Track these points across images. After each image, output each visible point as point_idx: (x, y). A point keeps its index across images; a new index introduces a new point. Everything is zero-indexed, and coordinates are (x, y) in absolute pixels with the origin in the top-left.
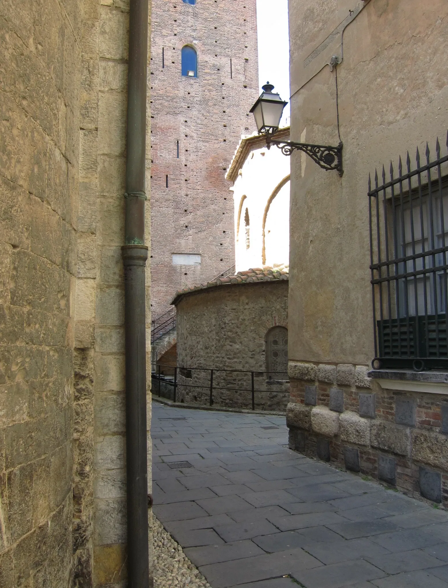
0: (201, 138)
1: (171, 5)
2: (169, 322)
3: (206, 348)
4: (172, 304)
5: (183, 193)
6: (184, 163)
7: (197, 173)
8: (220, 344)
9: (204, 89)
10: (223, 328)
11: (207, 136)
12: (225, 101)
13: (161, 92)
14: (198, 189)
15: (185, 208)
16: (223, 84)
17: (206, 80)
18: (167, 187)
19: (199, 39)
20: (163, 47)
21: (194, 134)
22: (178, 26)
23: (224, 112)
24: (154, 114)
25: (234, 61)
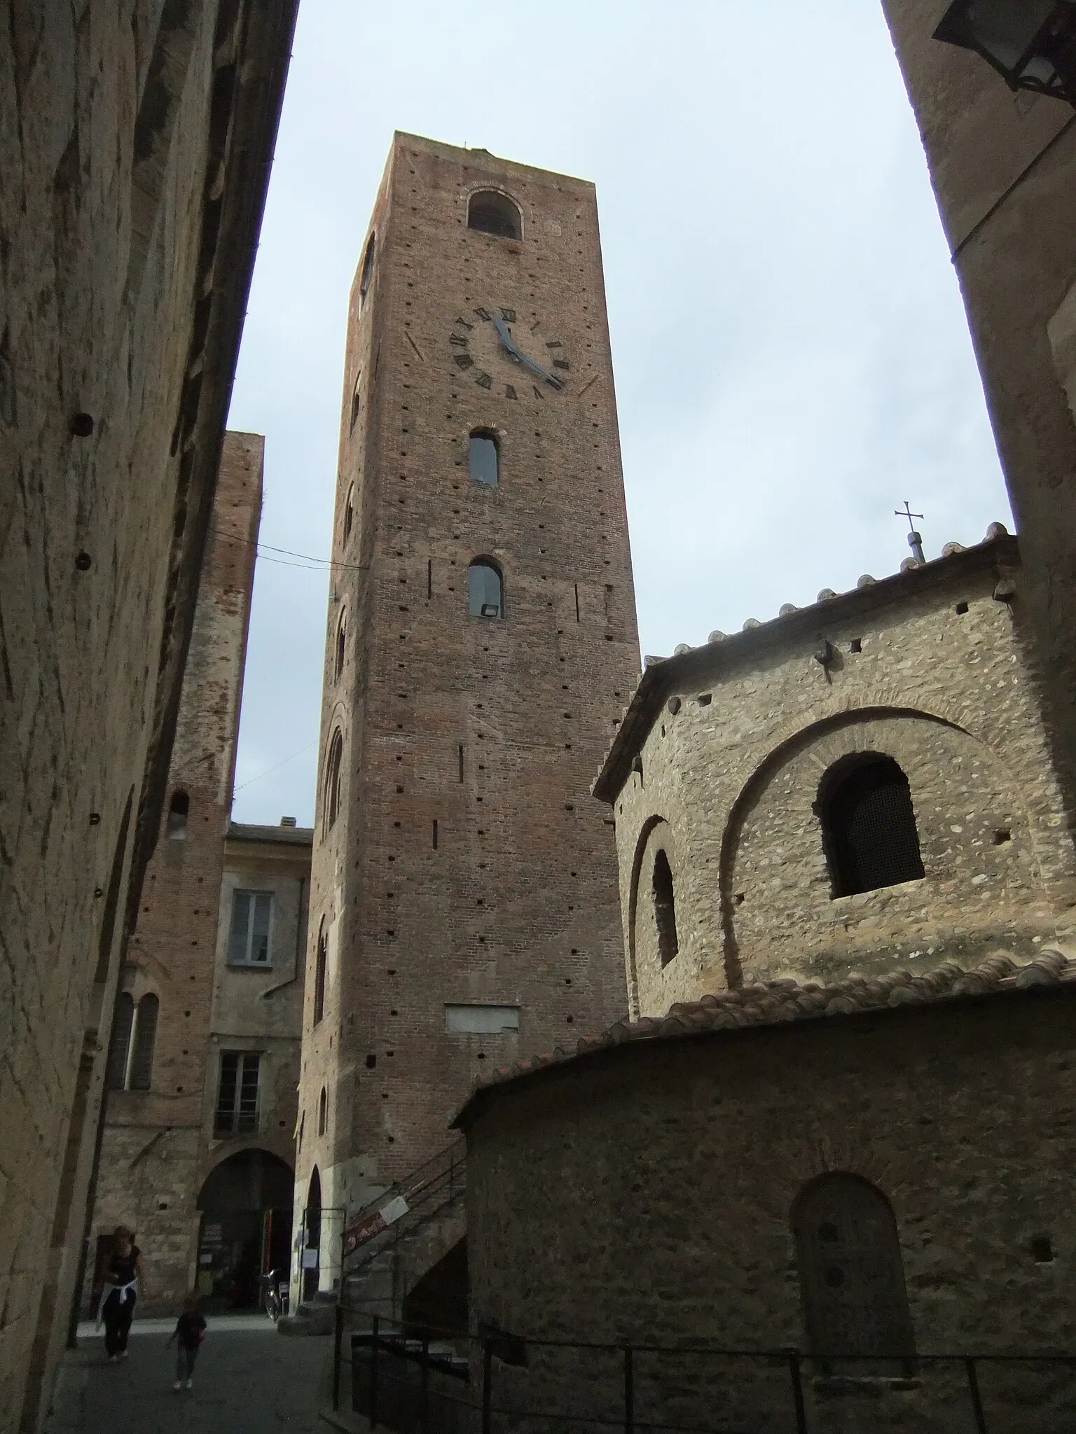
0: (513, 741)
1: (448, 484)
2: (437, 1185)
3: (579, 1259)
4: (453, 1127)
5: (474, 861)
6: (475, 793)
7: (506, 816)
8: (629, 1245)
9: (519, 641)
10: (636, 1188)
11: (527, 737)
12: (565, 665)
13: (424, 646)
14: (510, 853)
15: (479, 896)
16: (560, 632)
17: (523, 623)
18: (435, 847)
19: (508, 546)
20: (428, 559)
21: (499, 733)
22: (462, 521)
23: (565, 687)
24: (408, 691)
25: (582, 587)
